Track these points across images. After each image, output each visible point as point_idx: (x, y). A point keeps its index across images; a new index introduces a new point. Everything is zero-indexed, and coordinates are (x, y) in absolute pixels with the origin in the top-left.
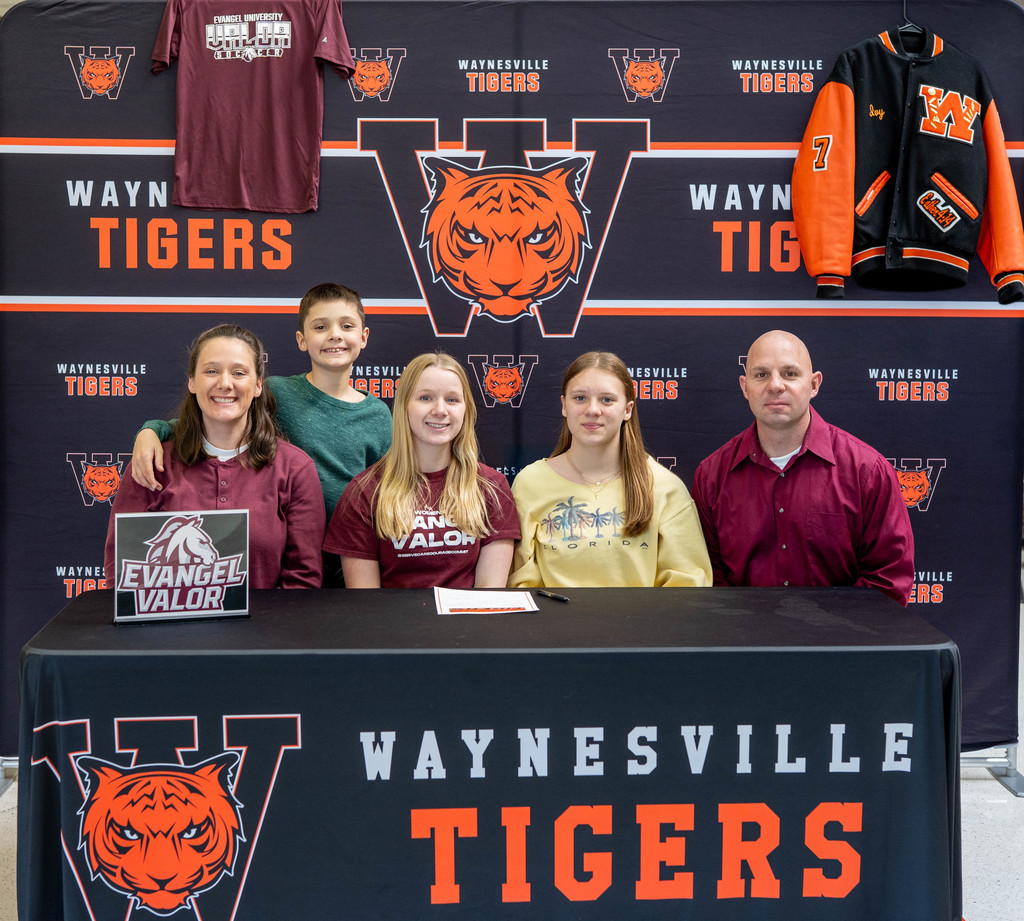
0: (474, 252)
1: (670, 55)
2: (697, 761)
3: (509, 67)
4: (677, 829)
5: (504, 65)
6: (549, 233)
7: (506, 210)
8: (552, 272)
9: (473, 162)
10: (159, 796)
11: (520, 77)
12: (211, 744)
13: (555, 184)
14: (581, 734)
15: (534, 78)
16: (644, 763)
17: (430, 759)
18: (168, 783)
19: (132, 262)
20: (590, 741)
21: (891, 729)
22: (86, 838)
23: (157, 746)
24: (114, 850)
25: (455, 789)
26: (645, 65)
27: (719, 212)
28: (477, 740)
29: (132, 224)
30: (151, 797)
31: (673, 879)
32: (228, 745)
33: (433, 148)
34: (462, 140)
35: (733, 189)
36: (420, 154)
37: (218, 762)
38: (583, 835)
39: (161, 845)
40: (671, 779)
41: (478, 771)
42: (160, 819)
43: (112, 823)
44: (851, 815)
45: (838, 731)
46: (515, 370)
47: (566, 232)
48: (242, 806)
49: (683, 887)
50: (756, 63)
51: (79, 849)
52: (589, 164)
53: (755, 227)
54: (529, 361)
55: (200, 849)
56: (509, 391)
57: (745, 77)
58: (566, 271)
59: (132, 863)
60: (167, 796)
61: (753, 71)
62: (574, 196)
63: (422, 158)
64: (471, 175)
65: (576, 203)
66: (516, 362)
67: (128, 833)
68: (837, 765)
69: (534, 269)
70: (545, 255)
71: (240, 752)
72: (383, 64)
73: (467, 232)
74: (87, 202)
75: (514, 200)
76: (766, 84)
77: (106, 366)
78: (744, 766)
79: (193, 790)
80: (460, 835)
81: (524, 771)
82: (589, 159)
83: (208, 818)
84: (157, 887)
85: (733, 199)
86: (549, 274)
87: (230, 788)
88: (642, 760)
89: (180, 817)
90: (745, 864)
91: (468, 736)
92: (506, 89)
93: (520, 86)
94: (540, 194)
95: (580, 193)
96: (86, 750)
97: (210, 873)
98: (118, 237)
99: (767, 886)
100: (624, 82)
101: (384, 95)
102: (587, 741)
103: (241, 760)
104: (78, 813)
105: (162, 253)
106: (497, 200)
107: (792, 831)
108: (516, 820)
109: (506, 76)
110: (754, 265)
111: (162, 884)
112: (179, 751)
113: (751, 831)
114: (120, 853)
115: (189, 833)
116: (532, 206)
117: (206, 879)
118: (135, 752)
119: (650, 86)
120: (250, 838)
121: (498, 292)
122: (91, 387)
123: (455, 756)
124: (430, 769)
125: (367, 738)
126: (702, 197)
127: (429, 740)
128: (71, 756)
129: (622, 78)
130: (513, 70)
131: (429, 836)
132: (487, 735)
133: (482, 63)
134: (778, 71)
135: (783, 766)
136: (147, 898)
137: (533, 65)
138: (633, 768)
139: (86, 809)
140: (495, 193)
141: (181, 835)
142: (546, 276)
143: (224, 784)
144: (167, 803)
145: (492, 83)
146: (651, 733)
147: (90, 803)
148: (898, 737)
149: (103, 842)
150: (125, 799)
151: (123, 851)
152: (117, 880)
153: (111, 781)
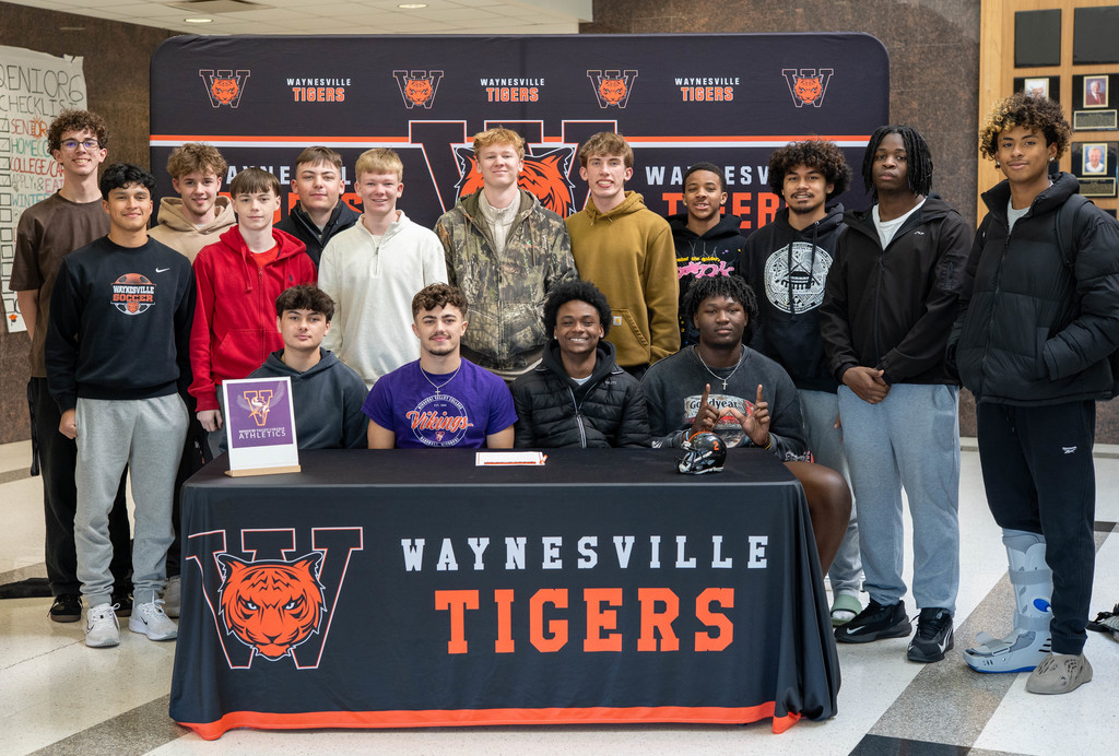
1: (631, 75)
2: (624, 559)
3: (516, 84)
4: (611, 604)
5: (513, 82)
6: (546, 201)
10: (270, 581)
11: (524, 91)
12: (304, 547)
13: (549, 166)
14: (547, 541)
15: (534, 91)
16: (589, 561)
17: (447, 557)
18: (276, 572)
20: (553, 546)
21: (753, 540)
22: (223, 607)
23: (269, 548)
24: (241, 616)
25: (463, 578)
26: (613, 82)
27: (667, 186)
28: (479, 545)
30: (265, 582)
31: (608, 638)
32: (315, 548)
33: (462, 141)
35: (677, 169)
36: (453, 146)
37: (308, 559)
38: (549, 608)
39: (271, 613)
40: (607, 572)
41: (479, 565)
42: (270, 596)
43: (240, 598)
44: (726, 597)
45: (717, 540)
47: (557, 201)
48: (324, 588)
49: (615, 643)
50: (692, 81)
51: (219, 614)
52: (574, 152)
55: (296, 616)
57: (684, 90)
59: (252, 625)
60: (275, 582)
61: (690, 85)
62: (563, 175)
63: (455, 149)
65: (565, 181)
67: (250, 605)
68: (717, 563)
71: (323, 552)
72: (427, 81)
75: (521, 178)
76: (699, 95)
78: (655, 563)
79: (292, 577)
80: (467, 608)
81: (510, 566)
82: (573, 148)
83: (302, 596)
84: (269, 641)
85: (677, 177)
87: (316, 576)
88: (588, 559)
89: (283, 596)
90: (656, 628)
91: (472, 542)
92: (514, 99)
93: (524, 98)
94: (539, 174)
95: (567, 173)
96: (223, 550)
97: (304, 632)
99: (671, 643)
100: (598, 93)
101: (428, 104)
102: (551, 545)
103: (324, 557)
104: (218, 591)
107: (687, 607)
108: (504, 598)
109: (514, 90)
111: (272, 639)
112: (283, 551)
113: (660, 607)
114: (245, 618)
115: (289, 606)
116: (534, 182)
117: (301, 636)
118: (255, 551)
119: (617, 96)
120: (330, 609)
123: (464, 555)
124: (447, 564)
125: (406, 543)
126: (655, 176)
127: (447, 544)
128: (214, 553)
129: (597, 91)
130: (519, 86)
131: (447, 609)
132: (485, 542)
133: (497, 81)
134: (708, 85)
135: (681, 563)
136: (262, 648)
137: (534, 82)
138: (582, 564)
139: (224, 588)
141: (284, 607)
143: (312, 573)
144: (276, 586)
145: (504, 96)
146: (593, 541)
147: (226, 584)
148: (759, 545)
149: (235, 611)
150: (248, 583)
151: (247, 617)
152: (244, 636)
153: (239, 570)
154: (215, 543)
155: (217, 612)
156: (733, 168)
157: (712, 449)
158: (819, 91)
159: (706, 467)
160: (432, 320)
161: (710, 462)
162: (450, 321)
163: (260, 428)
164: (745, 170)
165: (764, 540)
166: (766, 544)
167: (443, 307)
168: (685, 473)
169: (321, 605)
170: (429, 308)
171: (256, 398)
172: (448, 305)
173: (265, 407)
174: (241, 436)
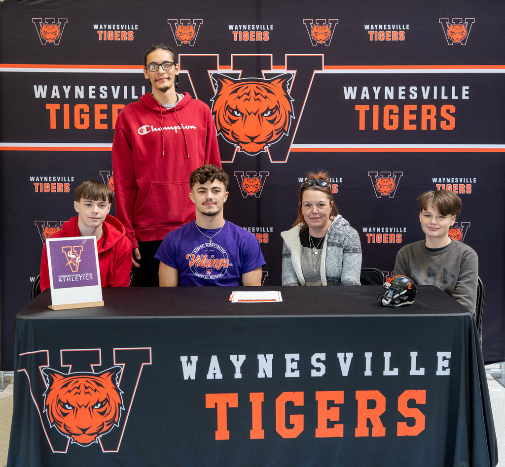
0: (236, 120)
1: (333, 22)
2: (345, 370)
3: (254, 28)
4: (335, 403)
5: (251, 27)
6: (274, 111)
7: (252, 100)
8: (276, 130)
9: (236, 76)
10: (82, 388)
11: (259, 33)
12: (107, 362)
13: (277, 87)
14: (288, 357)
15: (266, 34)
16: (319, 371)
17: (214, 369)
18: (87, 381)
19: (67, 126)
20: (293, 360)
21: (440, 355)
22: (47, 407)
23: (81, 363)
24: (61, 414)
25: (226, 384)
26: (321, 27)
27: (358, 101)
28: (238, 360)
29: (66, 107)
30: (78, 388)
31: (334, 427)
32: (116, 363)
33: (216, 69)
34: (231, 65)
35: (365, 89)
36: (210, 72)
37: (111, 371)
38: (290, 407)
39: (83, 412)
40: (333, 379)
41: (238, 375)
42: (83, 399)
43: (59, 401)
45: (414, 355)
46: (257, 179)
47: (282, 110)
48: (123, 393)
49: (338, 431)
50: (376, 26)
51: (44, 412)
52: (294, 77)
53: (376, 108)
54: (264, 175)
55: (102, 414)
56: (254, 189)
57: (371, 33)
58: (283, 130)
59: (69, 420)
60: (86, 388)
61: (375, 30)
62: (286, 93)
63: (211, 74)
64: (235, 82)
65: (287, 96)
66: (258, 175)
67: (67, 406)
68: (413, 372)
69: (267, 129)
70: (272, 122)
71: (122, 366)
72: (191, 27)
73: (233, 110)
74: (44, 96)
75: (256, 94)
76: (381, 37)
77: (54, 178)
78: (368, 372)
79: (99, 385)
80: (229, 407)
81: (261, 375)
82: (293, 74)
83: (106, 398)
84: (81, 432)
85: (365, 94)
86: (274, 131)
87: (117, 384)
88: (318, 370)
89: (93, 398)
90: (369, 420)
91: (233, 358)
92: (252, 39)
93: (259, 38)
94: (269, 91)
95: (289, 91)
96: (47, 364)
97: (108, 425)
98: (60, 113)
99: (379, 431)
100: (311, 36)
101: (192, 42)
102: (291, 360)
103: (122, 370)
104: (43, 395)
105: (82, 122)
106: (248, 94)
107: (392, 404)
108: (257, 399)
109: (252, 33)
110: (376, 127)
111: (84, 431)
112: (92, 365)
113: (372, 404)
114: (63, 416)
115: (97, 406)
116: (266, 97)
117: (106, 428)
118: (70, 366)
119: (324, 38)
120: (127, 408)
121: (249, 140)
122: (46, 188)
123: (227, 368)
124: (215, 374)
125: (184, 359)
126: (350, 93)
127: (214, 360)
128: (40, 367)
129: (310, 34)
130: (256, 30)
131: (214, 407)
132: (243, 358)
133: (240, 26)
134: (387, 30)
135: (387, 372)
136: (76, 438)
137: (266, 27)
138: (314, 373)
139: (47, 393)
140: (247, 91)
141: (93, 407)
142: (272, 133)
143: (114, 382)
144: (86, 391)
145: (246, 37)
146: (323, 356)
147: (49, 390)
148: (444, 358)
149: (56, 410)
150: (66, 389)
151: (65, 415)
152: (62, 429)
153: (59, 380)
154: (40, 358)
155: (41, 410)
156: (404, 88)
157: (406, 288)
158: (464, 34)
159: (402, 301)
160: (204, 191)
161: (405, 298)
162: (217, 191)
163: (74, 273)
164: (413, 89)
165: (448, 355)
166: (450, 357)
167: (212, 181)
168: (387, 306)
169: (120, 405)
170: (202, 182)
171: (71, 252)
172: (216, 180)
173: (78, 258)
174: (60, 280)
